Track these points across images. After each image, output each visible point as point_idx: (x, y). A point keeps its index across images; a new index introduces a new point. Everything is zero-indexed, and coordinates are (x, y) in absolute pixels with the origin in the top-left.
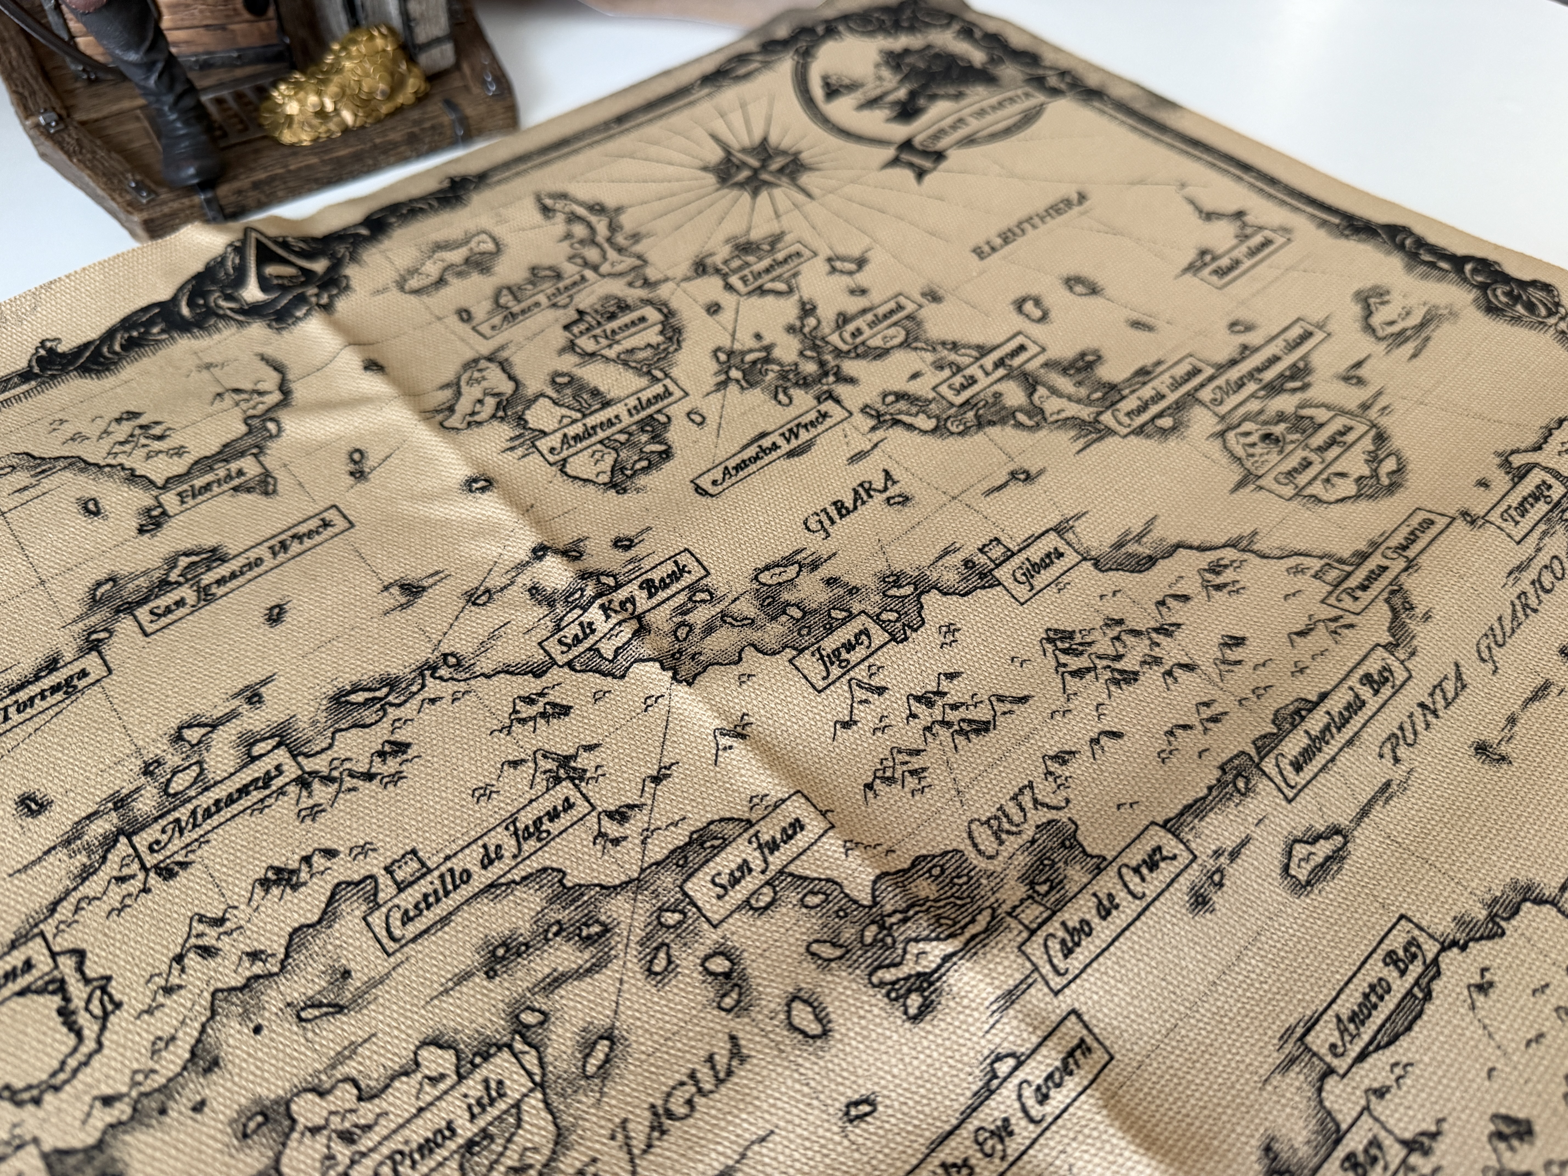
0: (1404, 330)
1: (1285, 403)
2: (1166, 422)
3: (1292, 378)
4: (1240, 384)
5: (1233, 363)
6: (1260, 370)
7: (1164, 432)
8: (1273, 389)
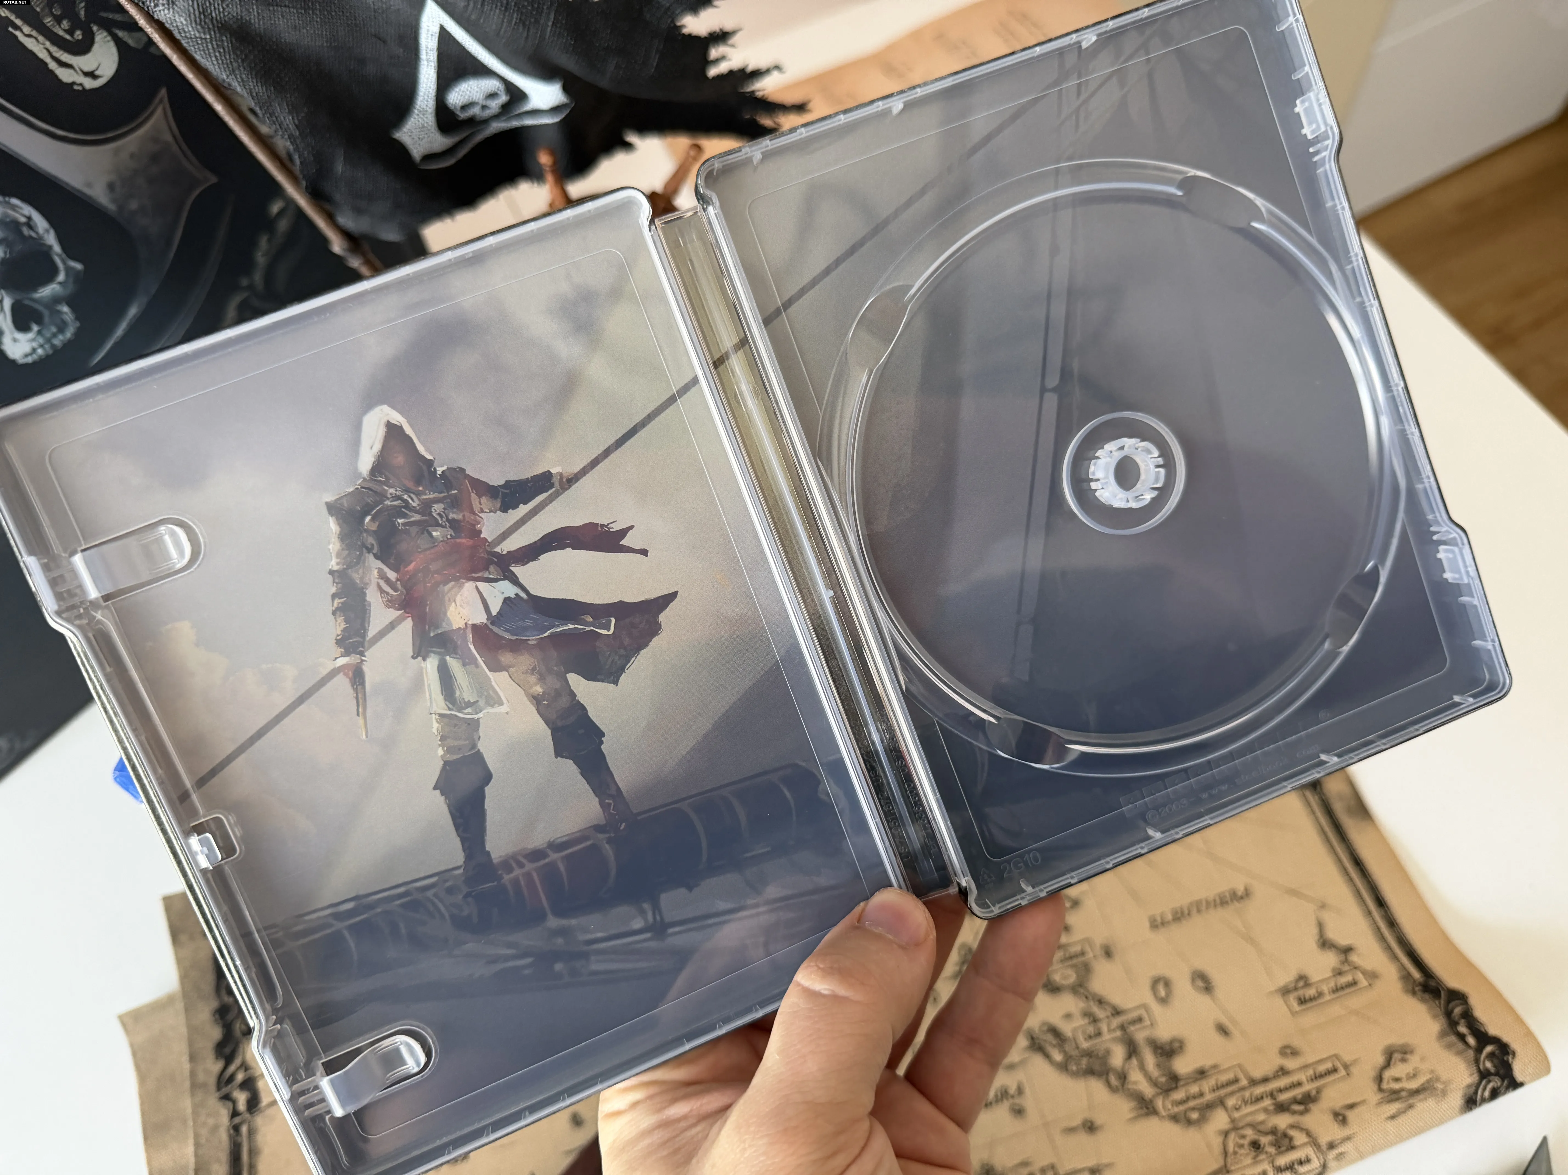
0: (1402, 1090)
1: (1282, 1121)
2: (1195, 1116)
3: (1300, 1103)
4: (1259, 1099)
5: (1265, 1080)
6: (1280, 1091)
7: (1189, 1122)
8: (1281, 1108)
